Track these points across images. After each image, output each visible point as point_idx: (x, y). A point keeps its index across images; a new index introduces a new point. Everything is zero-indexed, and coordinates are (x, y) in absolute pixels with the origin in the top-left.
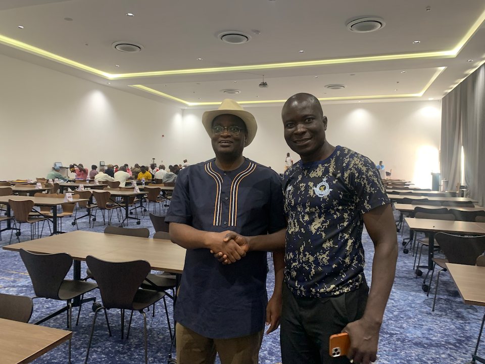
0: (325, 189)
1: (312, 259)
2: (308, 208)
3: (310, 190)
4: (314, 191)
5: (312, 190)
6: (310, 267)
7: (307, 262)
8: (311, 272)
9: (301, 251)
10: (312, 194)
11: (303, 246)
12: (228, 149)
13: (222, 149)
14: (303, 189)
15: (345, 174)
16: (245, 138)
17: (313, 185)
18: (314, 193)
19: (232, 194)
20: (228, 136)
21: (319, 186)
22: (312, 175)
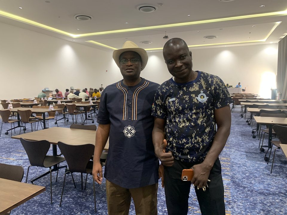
0: (204, 97)
1: (200, 140)
2: (195, 110)
3: (194, 99)
4: (197, 99)
5: (195, 99)
6: (199, 145)
7: (198, 142)
8: (200, 148)
9: (193, 136)
10: (196, 101)
11: (194, 133)
12: (131, 73)
13: (128, 74)
14: (187, 99)
15: (212, 88)
16: (141, 65)
17: (195, 96)
18: (198, 101)
19: (134, 100)
20: (131, 66)
21: (199, 96)
22: (191, 90)
